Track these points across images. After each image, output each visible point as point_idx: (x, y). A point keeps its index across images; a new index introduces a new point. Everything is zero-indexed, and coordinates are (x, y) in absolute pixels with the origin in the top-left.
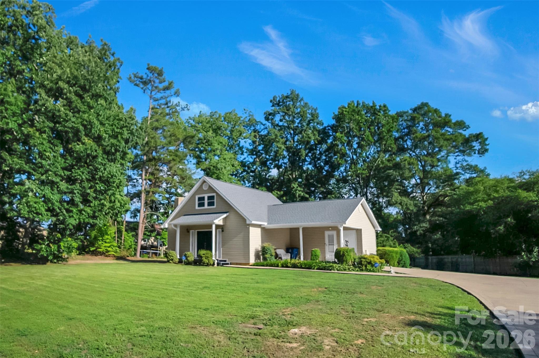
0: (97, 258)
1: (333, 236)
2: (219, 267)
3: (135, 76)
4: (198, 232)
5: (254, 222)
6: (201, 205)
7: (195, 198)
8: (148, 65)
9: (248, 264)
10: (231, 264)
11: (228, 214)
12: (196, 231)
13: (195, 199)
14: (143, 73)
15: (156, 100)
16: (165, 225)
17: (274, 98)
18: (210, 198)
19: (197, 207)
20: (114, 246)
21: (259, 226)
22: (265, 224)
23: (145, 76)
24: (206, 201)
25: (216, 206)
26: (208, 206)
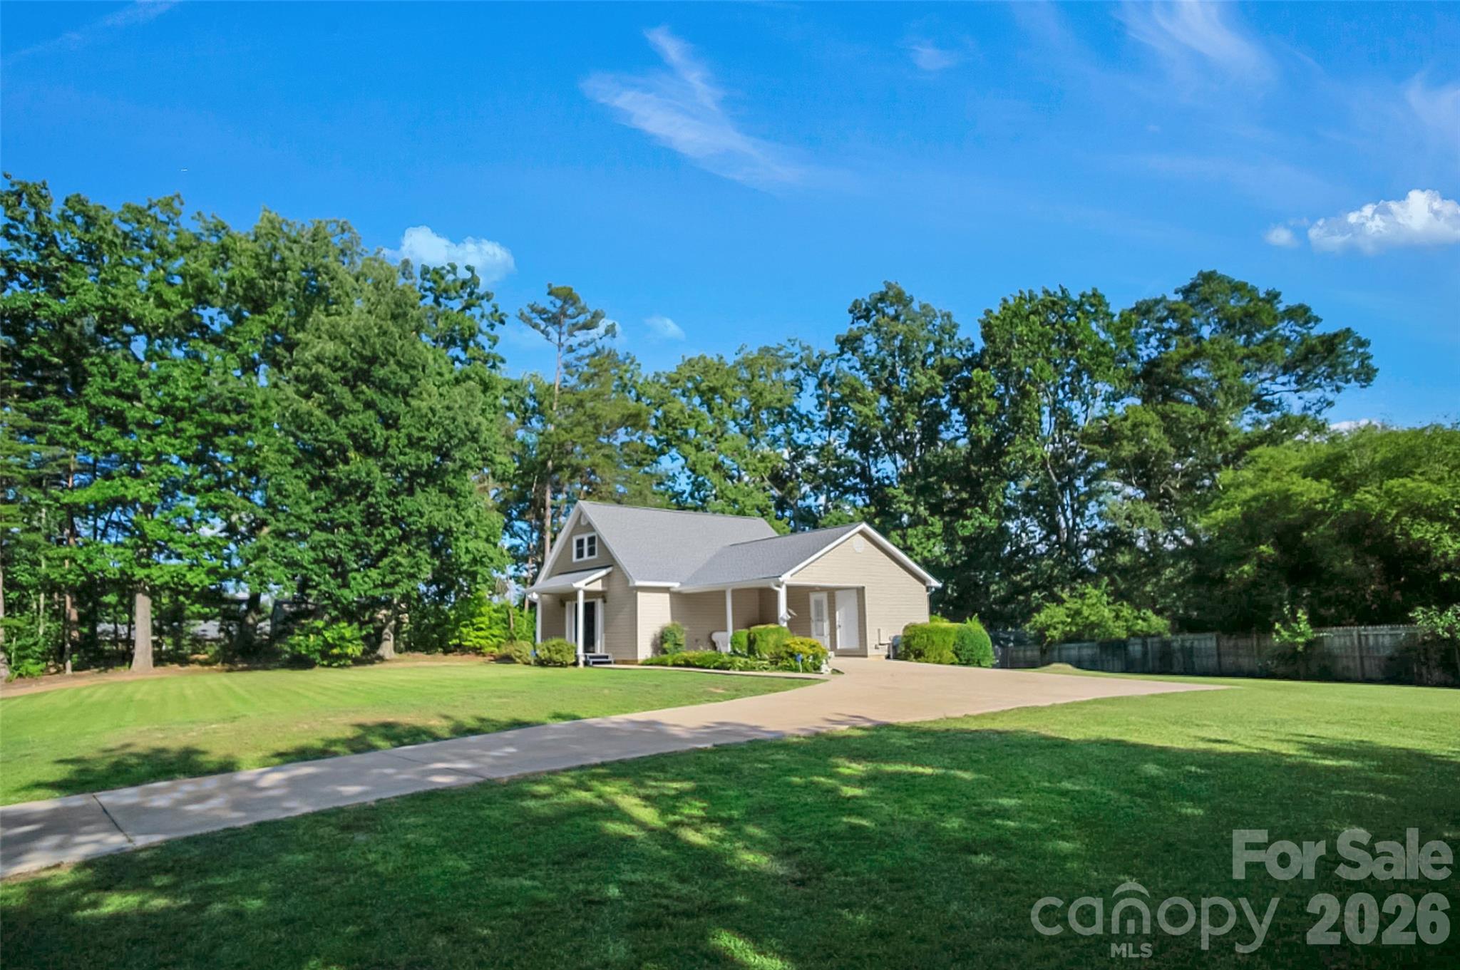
0: (466, 656)
2: (588, 669)
3: (533, 309)
5: (638, 583)
6: (580, 554)
7: (573, 540)
8: (550, 286)
9: (635, 662)
10: (615, 662)
11: (610, 569)
13: (573, 543)
14: (546, 302)
15: (571, 350)
18: (591, 540)
19: (575, 559)
20: (495, 636)
21: (666, 590)
22: (675, 585)
23: (550, 308)
24: (585, 547)
25: (598, 555)
26: (589, 555)
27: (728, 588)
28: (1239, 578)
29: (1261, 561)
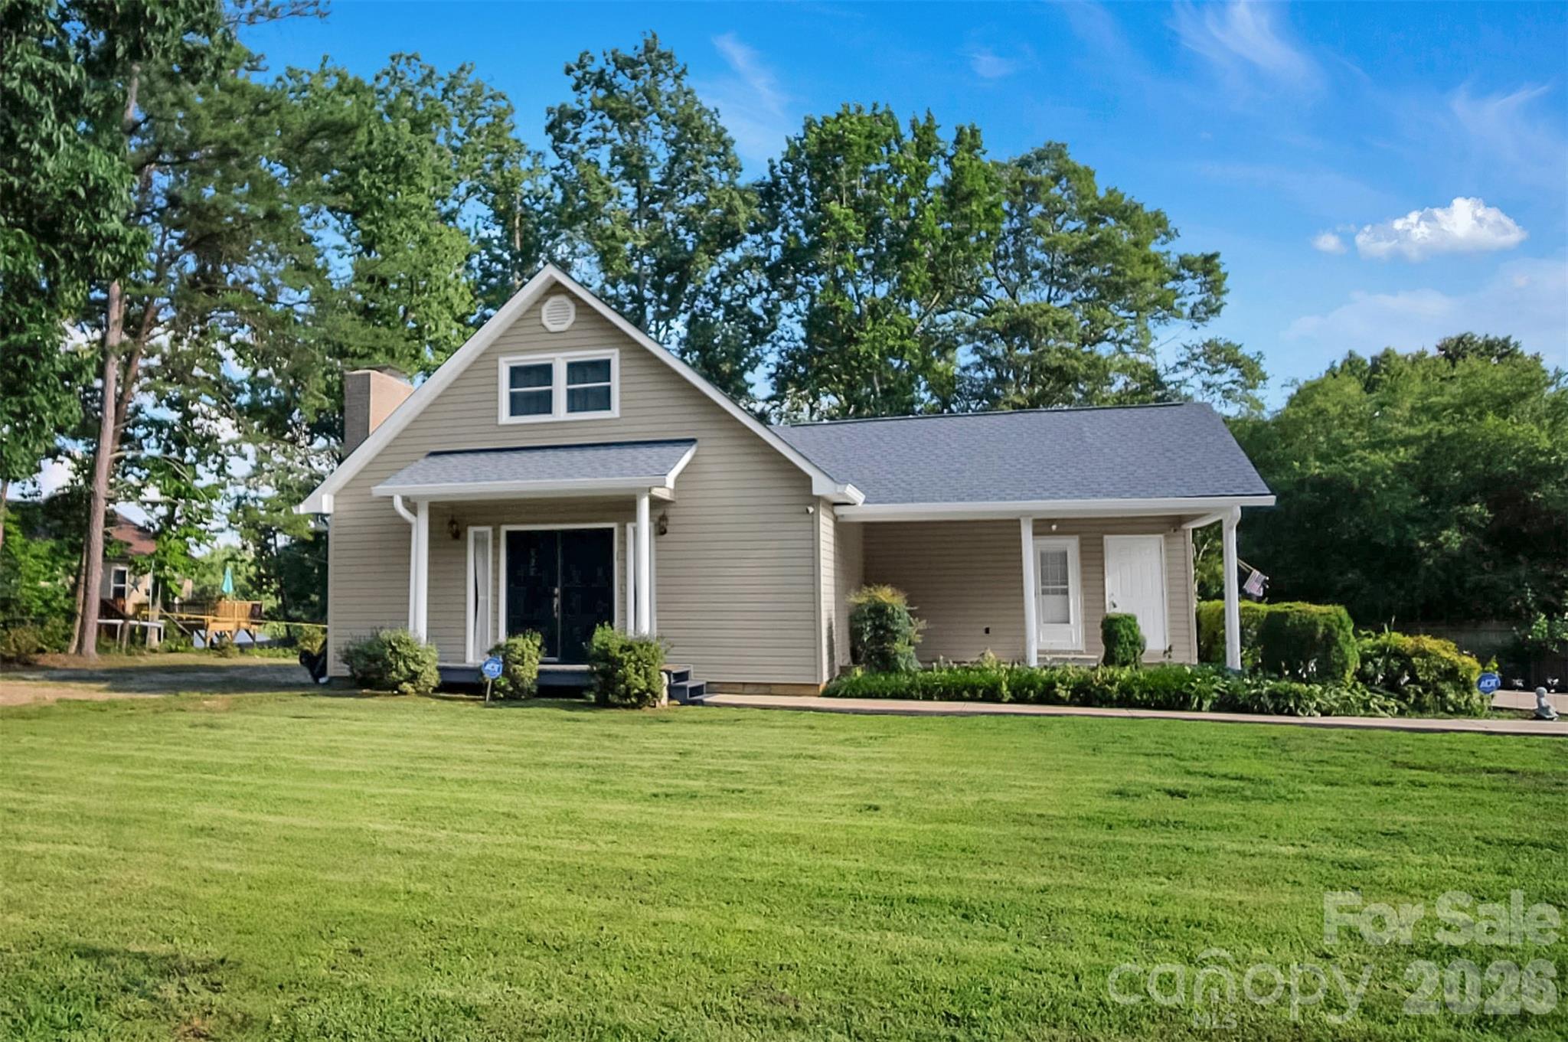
1: (1061, 555)
4: (510, 535)
6: (532, 403)
7: (497, 371)
12: (504, 530)
13: (497, 378)
16: (319, 501)
18: (586, 371)
19: (505, 417)
22: (860, 500)
24: (560, 387)
25: (622, 409)
26: (571, 409)
27: (1027, 514)
28: (1438, 546)
29: (1465, 525)
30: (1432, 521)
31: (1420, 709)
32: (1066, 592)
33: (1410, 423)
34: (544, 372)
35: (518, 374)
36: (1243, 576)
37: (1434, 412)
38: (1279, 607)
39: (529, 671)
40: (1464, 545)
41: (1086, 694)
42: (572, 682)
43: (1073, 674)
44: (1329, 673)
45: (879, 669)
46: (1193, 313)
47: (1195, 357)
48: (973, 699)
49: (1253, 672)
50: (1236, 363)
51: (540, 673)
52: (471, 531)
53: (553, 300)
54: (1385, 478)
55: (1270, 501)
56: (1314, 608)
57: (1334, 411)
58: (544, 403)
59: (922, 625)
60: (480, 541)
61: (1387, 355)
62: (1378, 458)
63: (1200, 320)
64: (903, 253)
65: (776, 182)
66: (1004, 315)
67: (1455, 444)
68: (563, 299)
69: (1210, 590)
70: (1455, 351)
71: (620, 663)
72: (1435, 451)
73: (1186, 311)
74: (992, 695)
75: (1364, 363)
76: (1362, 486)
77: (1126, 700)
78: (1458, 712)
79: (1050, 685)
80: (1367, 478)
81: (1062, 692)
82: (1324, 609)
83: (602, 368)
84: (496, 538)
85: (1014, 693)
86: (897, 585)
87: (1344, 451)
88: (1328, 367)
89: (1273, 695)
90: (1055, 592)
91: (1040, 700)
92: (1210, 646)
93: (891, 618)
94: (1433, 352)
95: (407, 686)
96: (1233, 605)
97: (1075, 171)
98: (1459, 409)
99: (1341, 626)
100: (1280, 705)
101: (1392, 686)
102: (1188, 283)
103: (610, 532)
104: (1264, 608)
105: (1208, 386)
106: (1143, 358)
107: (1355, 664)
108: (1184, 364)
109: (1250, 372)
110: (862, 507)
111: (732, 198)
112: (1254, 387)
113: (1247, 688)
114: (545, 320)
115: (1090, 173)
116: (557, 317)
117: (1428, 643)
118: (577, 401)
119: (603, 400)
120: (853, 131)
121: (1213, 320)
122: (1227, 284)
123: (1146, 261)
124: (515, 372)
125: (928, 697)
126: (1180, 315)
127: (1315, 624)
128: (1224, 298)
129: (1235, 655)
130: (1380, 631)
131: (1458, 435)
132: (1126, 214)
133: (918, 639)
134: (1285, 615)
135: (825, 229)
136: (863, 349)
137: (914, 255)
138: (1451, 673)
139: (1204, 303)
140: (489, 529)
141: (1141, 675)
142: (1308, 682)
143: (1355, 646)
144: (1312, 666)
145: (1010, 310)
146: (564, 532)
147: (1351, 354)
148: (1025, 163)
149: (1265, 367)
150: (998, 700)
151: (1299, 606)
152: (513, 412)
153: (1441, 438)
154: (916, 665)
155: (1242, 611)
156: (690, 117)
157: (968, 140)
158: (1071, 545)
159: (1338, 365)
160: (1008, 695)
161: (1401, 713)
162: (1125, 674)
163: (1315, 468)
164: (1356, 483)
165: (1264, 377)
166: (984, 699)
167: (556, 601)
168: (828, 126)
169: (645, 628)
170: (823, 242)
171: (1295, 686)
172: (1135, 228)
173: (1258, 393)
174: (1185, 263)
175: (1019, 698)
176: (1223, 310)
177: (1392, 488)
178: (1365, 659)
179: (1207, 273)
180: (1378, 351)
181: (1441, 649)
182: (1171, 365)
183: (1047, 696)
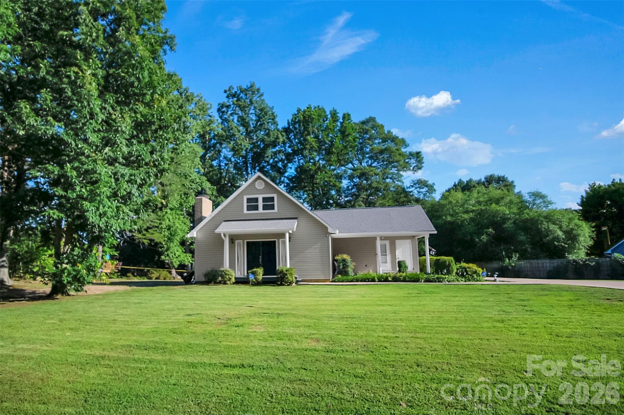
1: (385, 245)
4: (248, 243)
6: (253, 208)
7: (243, 198)
10: (302, 281)
11: (297, 220)
12: (246, 241)
13: (243, 200)
16: (193, 233)
17: (231, 88)
18: (267, 200)
19: (245, 211)
24: (261, 204)
25: (278, 210)
26: (264, 209)
27: (378, 236)
28: (481, 241)
29: (488, 235)
30: (480, 234)
31: (469, 280)
32: (386, 255)
33: (473, 206)
34: (256, 200)
35: (249, 200)
36: (430, 250)
37: (479, 203)
38: (438, 258)
39: (260, 277)
40: (487, 240)
41: (395, 279)
42: (272, 280)
43: (392, 275)
44: (449, 272)
45: (345, 275)
46: (413, 169)
47: (415, 184)
48: (369, 281)
49: (433, 273)
50: (427, 186)
51: (263, 278)
52: (236, 241)
53: (259, 181)
54: (467, 221)
55: (436, 232)
56: (446, 258)
57: (454, 202)
58: (256, 208)
59: (354, 264)
60: (239, 245)
61: (471, 180)
62: (466, 216)
63: (415, 171)
64: (329, 152)
65: (289, 128)
66: (359, 171)
67: (485, 212)
68: (261, 181)
69: (422, 253)
70: (489, 180)
71: (286, 274)
72: (481, 213)
73: (411, 168)
74: (373, 280)
75: (464, 183)
76: (462, 223)
77: (405, 280)
78: (477, 281)
79: (387, 278)
80: (462, 222)
81: (390, 279)
82: (448, 258)
83: (272, 199)
84: (244, 243)
85: (378, 279)
86: (347, 254)
87: (457, 213)
88: (453, 184)
89: (437, 278)
90: (383, 255)
91: (385, 281)
92: (423, 268)
93: (346, 262)
94: (483, 180)
95: (228, 282)
96: (428, 258)
97: (378, 126)
98: (486, 202)
99: (452, 262)
100: (439, 280)
101: (462, 275)
102: (412, 160)
103: (275, 241)
104: (435, 258)
105: (419, 192)
106: (400, 184)
107: (455, 271)
108: (412, 186)
109: (431, 189)
110: (338, 234)
111: (278, 134)
112: (432, 193)
113: (432, 277)
114: (256, 186)
115: (382, 126)
116: (260, 185)
117: (471, 265)
118: (265, 207)
119: (272, 207)
120: (314, 115)
121: (420, 172)
122: (424, 161)
123: (400, 154)
124: (248, 199)
125: (357, 281)
126: (410, 169)
127: (446, 261)
128: (423, 165)
129: (429, 270)
130: (460, 263)
131: (486, 209)
132: (394, 139)
133: (353, 267)
134: (439, 260)
135: (306, 145)
136: (318, 181)
137: (333, 153)
138: (475, 272)
139: (416, 166)
140: (241, 241)
141: (408, 275)
142: (445, 275)
143: (455, 267)
144: (445, 271)
145: (361, 169)
146: (262, 242)
147: (460, 180)
148: (363, 123)
149: (435, 187)
150: (375, 281)
151: (443, 257)
152: (248, 210)
153: (481, 210)
154: (353, 274)
155: (430, 259)
156: (264, 108)
157: (346, 117)
158: (387, 243)
159: (457, 183)
160: (377, 280)
161: (465, 281)
162: (404, 274)
163: (449, 218)
164: (460, 223)
165: (435, 190)
166: (371, 281)
167: (260, 260)
168: (307, 113)
169: (288, 266)
170: (305, 148)
171: (442, 276)
172: (396, 144)
173: (433, 195)
174: (411, 154)
175: (380, 281)
176: (422, 169)
177: (469, 224)
178: (457, 269)
179: (418, 157)
180: (468, 179)
181: (473, 267)
182: (408, 186)
183: (386, 280)
